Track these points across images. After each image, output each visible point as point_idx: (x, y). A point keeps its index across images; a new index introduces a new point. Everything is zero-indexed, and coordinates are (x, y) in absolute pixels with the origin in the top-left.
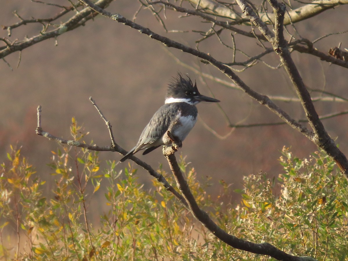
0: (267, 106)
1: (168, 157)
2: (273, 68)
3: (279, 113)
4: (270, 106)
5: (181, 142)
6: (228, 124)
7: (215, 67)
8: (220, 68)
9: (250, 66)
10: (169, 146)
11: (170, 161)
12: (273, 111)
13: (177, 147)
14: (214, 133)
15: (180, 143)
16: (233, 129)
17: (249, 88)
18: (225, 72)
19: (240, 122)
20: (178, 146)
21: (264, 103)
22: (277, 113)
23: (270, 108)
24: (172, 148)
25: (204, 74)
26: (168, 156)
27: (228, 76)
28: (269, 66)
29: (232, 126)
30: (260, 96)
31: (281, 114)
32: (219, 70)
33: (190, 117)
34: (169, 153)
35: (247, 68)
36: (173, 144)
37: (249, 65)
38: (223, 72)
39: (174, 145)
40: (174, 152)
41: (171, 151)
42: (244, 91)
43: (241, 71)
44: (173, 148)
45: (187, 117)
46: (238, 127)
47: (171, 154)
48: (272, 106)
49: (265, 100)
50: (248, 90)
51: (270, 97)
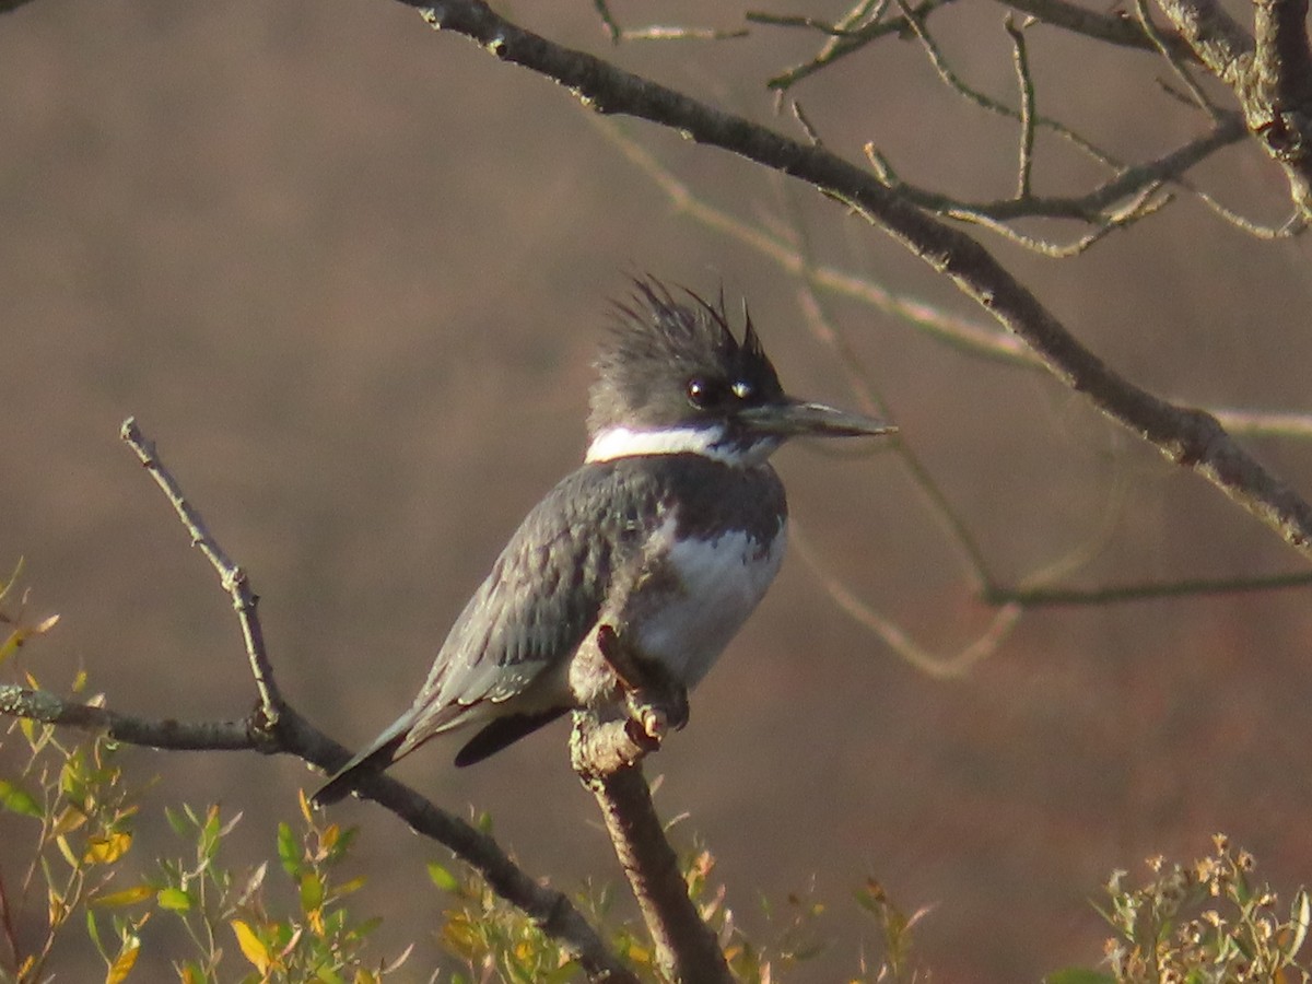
0: (1207, 471)
1: (602, 788)
2: (1263, 232)
3: (1285, 515)
4: (1227, 477)
5: (683, 693)
6: (975, 582)
7: (892, 233)
8: (918, 243)
9: (1122, 223)
10: (611, 721)
11: (612, 811)
12: (1247, 506)
13: (656, 726)
14: (894, 636)
15: (676, 699)
16: (1009, 614)
17: (1098, 363)
18: (950, 268)
19: (1044, 575)
20: (664, 717)
21: (1192, 456)
22: (1273, 517)
23: (1224, 488)
24: (627, 729)
25: (829, 277)
26: (604, 782)
27: (971, 293)
28: (1240, 222)
29: (997, 596)
30: (1169, 411)
31: (1291, 521)
32: (916, 252)
33: (735, 542)
34: (608, 762)
35: (1107, 231)
36: (631, 705)
37: (1118, 216)
38: (940, 267)
39: (637, 714)
40: (638, 757)
41: (623, 750)
42: (1066, 379)
43: (1072, 249)
44: (634, 729)
45: (715, 546)
46: (1035, 600)
47: (623, 766)
48: (1240, 472)
49: (1199, 439)
50: (1091, 376)
51: (1228, 420)
